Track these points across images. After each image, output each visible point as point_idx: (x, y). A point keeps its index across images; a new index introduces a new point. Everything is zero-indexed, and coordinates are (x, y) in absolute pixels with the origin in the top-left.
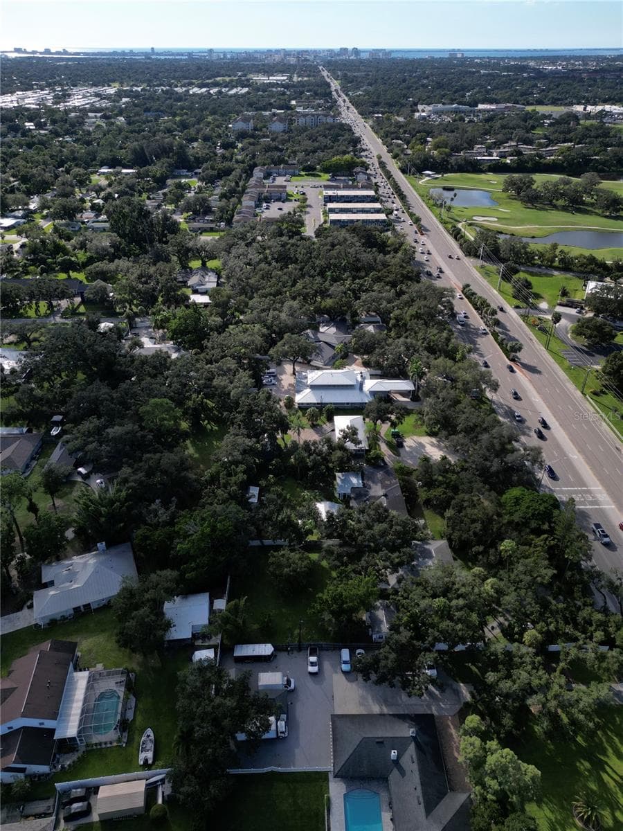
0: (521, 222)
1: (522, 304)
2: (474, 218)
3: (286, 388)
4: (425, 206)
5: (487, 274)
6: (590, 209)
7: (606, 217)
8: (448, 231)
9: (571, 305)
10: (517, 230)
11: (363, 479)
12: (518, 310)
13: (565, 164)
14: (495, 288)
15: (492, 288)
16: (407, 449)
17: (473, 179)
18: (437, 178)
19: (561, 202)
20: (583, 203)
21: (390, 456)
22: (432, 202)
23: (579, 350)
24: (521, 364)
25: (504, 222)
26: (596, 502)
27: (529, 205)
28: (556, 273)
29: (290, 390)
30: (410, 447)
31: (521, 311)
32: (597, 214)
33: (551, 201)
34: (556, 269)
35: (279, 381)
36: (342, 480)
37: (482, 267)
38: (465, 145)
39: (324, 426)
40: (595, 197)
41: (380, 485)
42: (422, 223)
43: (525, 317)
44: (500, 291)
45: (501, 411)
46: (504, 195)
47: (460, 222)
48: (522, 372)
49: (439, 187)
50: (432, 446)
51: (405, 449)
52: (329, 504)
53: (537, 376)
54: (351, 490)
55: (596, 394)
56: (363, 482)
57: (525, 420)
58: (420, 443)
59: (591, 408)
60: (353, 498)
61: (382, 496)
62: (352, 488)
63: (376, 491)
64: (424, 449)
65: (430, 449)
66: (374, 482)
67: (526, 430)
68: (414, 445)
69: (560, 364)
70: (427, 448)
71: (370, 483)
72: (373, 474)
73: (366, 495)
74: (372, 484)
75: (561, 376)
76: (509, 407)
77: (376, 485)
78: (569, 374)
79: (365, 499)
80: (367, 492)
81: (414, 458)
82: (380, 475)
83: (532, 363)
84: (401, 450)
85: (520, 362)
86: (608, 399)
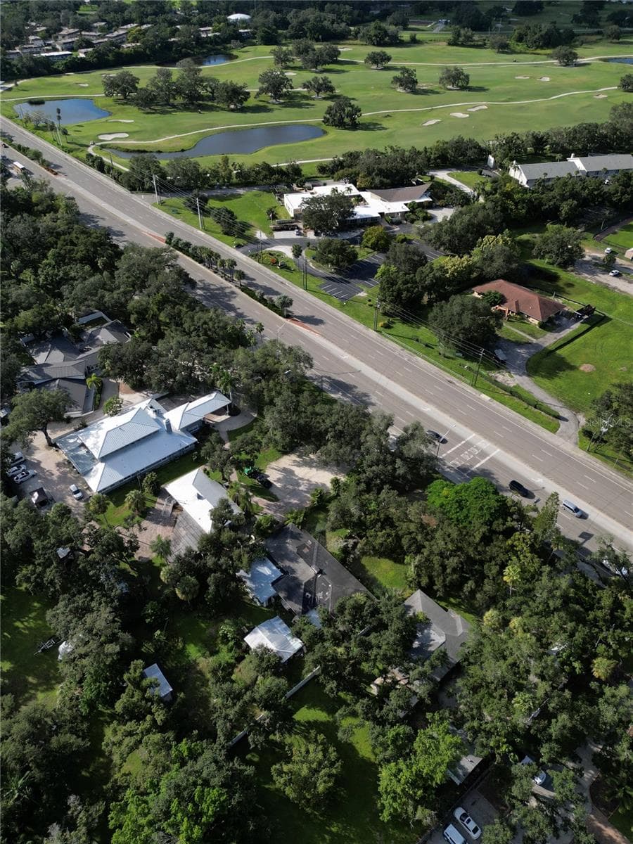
0: (157, 133)
1: (241, 241)
2: (101, 137)
3: (56, 473)
4: (26, 132)
5: (175, 211)
6: (210, 103)
7: (232, 110)
8: (84, 162)
9: (285, 227)
10: (159, 144)
11: (275, 563)
12: (241, 249)
13: (148, 52)
14: (199, 229)
15: (195, 230)
16: (278, 485)
17: (56, 84)
18: (10, 89)
19: (179, 100)
20: (201, 97)
21: (268, 506)
22: (32, 125)
23: (332, 280)
24: (299, 317)
25: (136, 136)
26: (483, 454)
27: (148, 110)
28: (241, 191)
29: (64, 473)
30: (279, 480)
31: (246, 248)
32: (223, 109)
33: (167, 101)
34: (238, 185)
35: (37, 465)
36: (251, 579)
37: (162, 203)
38: (15, 38)
39: (157, 506)
40: (209, 89)
41: (301, 560)
42: (44, 157)
43: (254, 256)
44: (206, 230)
45: (326, 386)
46: (110, 101)
47: (88, 146)
48: (306, 327)
49: (24, 101)
50: (299, 466)
51: (276, 486)
52: (264, 626)
53: (323, 326)
54: (275, 588)
55: (387, 326)
56: (278, 568)
57: (355, 387)
58: (285, 470)
59: (395, 345)
60: (285, 598)
61: (316, 575)
62: (273, 584)
63: (304, 572)
64: (295, 475)
65: (301, 472)
66: (292, 560)
67: (364, 398)
68: (281, 476)
69: (330, 303)
70: (296, 473)
71: (287, 563)
72: (281, 548)
73: (299, 585)
74: (292, 565)
75: (343, 318)
76: (329, 378)
77: (297, 562)
78: (348, 313)
79: (302, 591)
80: (295, 579)
81: (295, 493)
82: (291, 545)
83: (306, 312)
84: (272, 490)
85: (296, 316)
86: (400, 327)
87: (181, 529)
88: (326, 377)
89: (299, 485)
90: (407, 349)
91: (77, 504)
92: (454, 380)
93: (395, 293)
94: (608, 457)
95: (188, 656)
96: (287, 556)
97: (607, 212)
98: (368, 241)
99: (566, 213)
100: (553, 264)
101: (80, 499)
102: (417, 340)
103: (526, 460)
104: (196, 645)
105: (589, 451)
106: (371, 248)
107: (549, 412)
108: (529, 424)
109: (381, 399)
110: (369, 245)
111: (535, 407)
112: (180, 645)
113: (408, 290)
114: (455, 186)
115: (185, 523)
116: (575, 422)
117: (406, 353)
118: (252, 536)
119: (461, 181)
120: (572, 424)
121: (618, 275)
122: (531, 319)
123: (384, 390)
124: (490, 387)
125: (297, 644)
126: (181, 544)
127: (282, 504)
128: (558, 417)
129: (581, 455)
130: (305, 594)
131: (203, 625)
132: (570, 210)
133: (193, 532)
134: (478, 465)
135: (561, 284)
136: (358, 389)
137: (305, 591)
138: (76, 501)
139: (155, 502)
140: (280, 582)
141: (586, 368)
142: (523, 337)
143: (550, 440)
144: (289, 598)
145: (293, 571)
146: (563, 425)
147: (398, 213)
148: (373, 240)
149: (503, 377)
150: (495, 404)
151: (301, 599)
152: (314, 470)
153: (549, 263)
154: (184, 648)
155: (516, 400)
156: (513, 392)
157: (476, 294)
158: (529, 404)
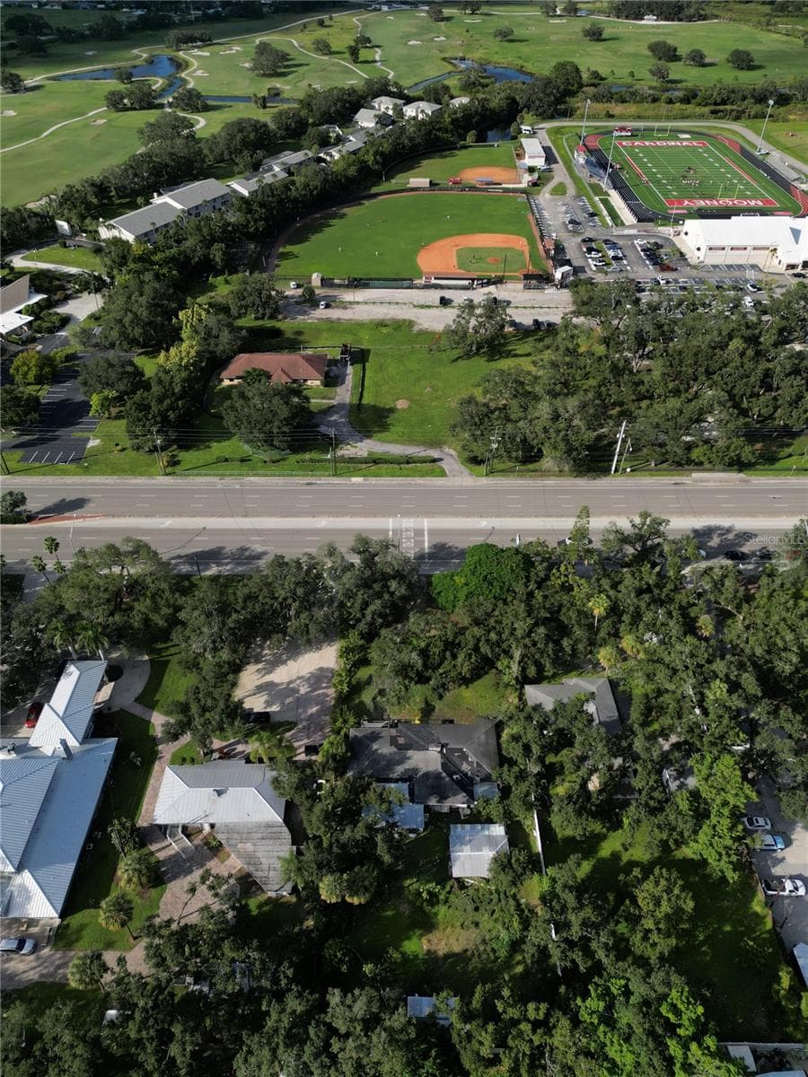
11: (389, 780)
16: (275, 708)
23: (30, 445)
24: (45, 511)
26: (418, 532)
51: (274, 712)
52: (455, 845)
53: (91, 505)
54: (417, 803)
55: (174, 463)
56: (396, 781)
57: (224, 548)
58: (260, 689)
59: (208, 479)
60: (438, 802)
61: (441, 752)
62: (412, 800)
63: (427, 761)
64: (277, 685)
65: (281, 675)
66: (401, 762)
67: (247, 553)
68: (265, 698)
69: (64, 473)
70: (276, 681)
71: (400, 769)
72: (376, 759)
73: (438, 776)
74: (408, 765)
75: (107, 481)
76: (179, 557)
77: (409, 758)
78: (102, 473)
79: (447, 779)
80: (427, 775)
81: (302, 702)
82: (384, 748)
83: (51, 501)
84: (275, 719)
85: (38, 513)
86: (188, 457)
87: (240, 845)
88: (173, 558)
89: (295, 691)
90: (225, 475)
91: (38, 958)
92: (313, 480)
93: (158, 419)
94: (503, 471)
95: (417, 956)
96: (392, 763)
97: (253, 246)
98: (25, 374)
99: (222, 260)
100: (263, 318)
101: (35, 949)
102: (226, 460)
103: (456, 513)
104: (409, 938)
105: (487, 475)
106: (36, 384)
107: (423, 461)
108: (419, 480)
109: (264, 543)
110: (32, 380)
111: (408, 463)
112: (396, 955)
113: (171, 408)
114: (49, 271)
115: (236, 836)
116: (450, 457)
117: (228, 480)
118: (320, 781)
119: (51, 262)
120: (447, 460)
121: (327, 306)
122: (309, 383)
123: (258, 532)
124: (349, 468)
125: (498, 830)
126: (263, 860)
127: (305, 723)
128: (434, 461)
129: (485, 482)
130: (453, 779)
131: (389, 913)
132: (223, 255)
133: (260, 835)
134: (426, 545)
135: (289, 335)
136: (227, 550)
137: (450, 775)
138: (32, 957)
139: (152, 853)
140: (416, 792)
141: (401, 404)
142: (321, 404)
143: (450, 484)
144: (443, 798)
145: (415, 770)
146: (443, 464)
147: (21, 327)
148: (34, 371)
149: (347, 451)
150: (373, 481)
151: (455, 786)
152: (290, 663)
153: (257, 319)
154: (403, 954)
155: (385, 466)
156: (375, 461)
157: (226, 383)
158: (399, 464)
